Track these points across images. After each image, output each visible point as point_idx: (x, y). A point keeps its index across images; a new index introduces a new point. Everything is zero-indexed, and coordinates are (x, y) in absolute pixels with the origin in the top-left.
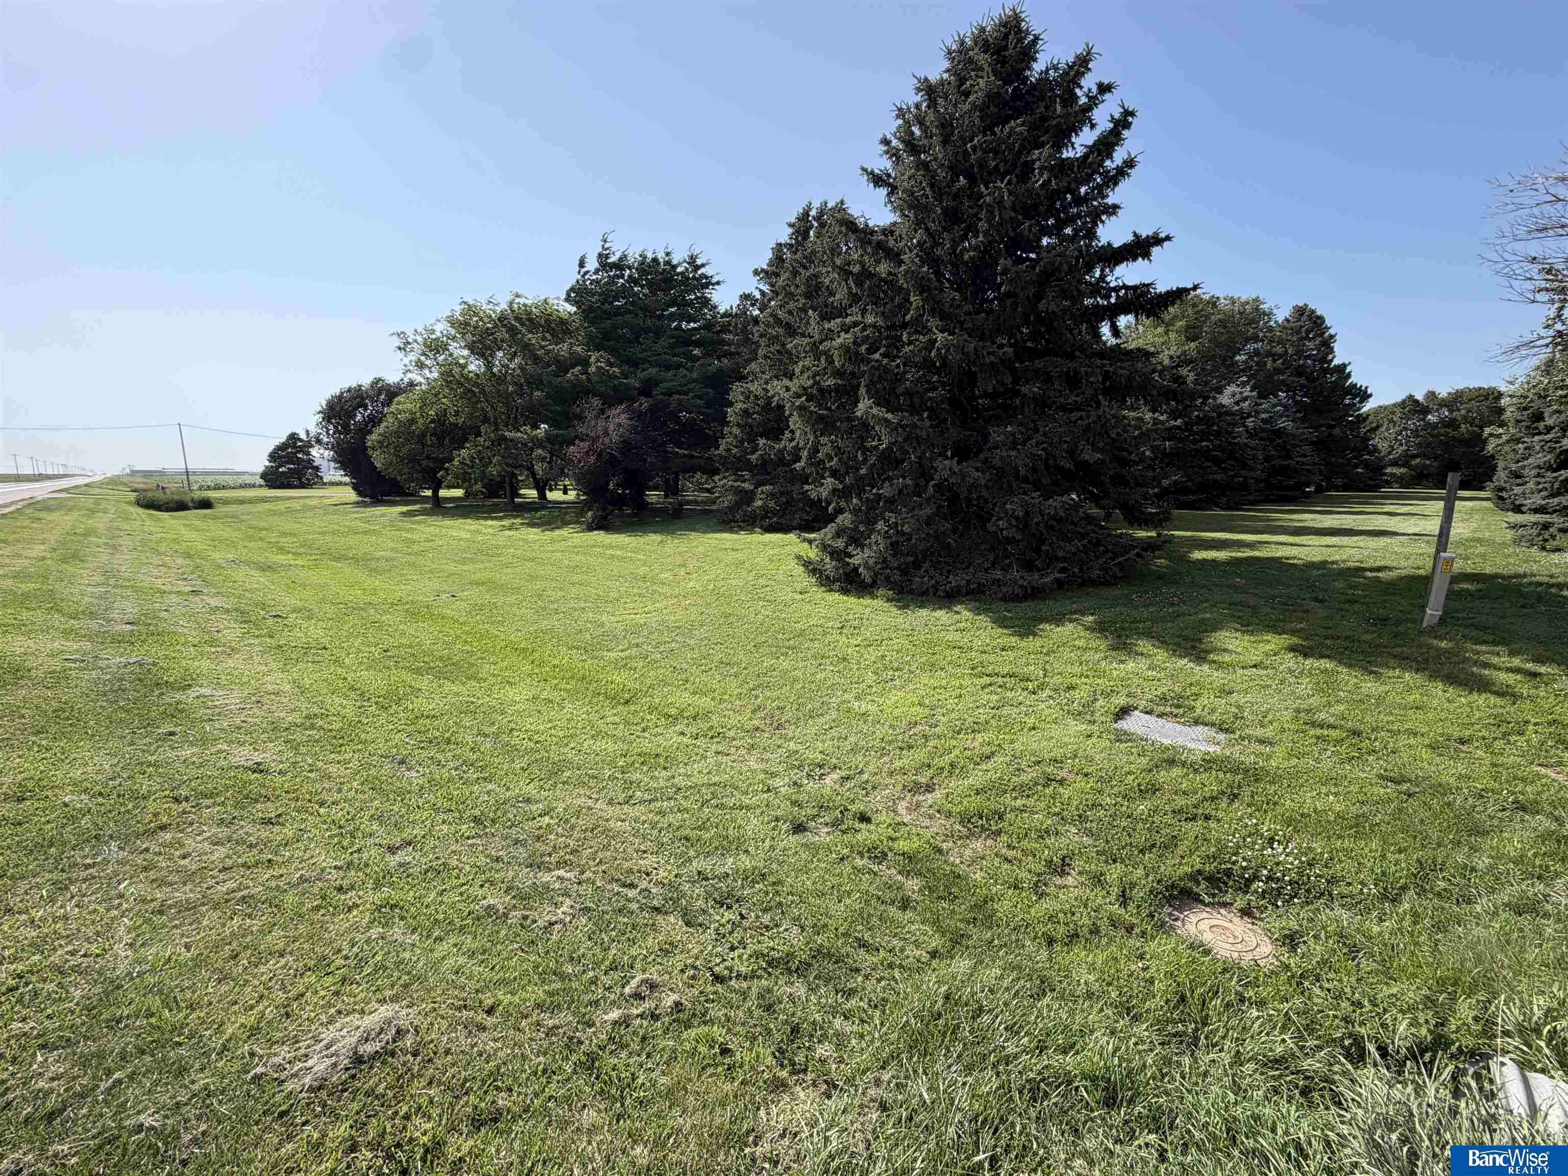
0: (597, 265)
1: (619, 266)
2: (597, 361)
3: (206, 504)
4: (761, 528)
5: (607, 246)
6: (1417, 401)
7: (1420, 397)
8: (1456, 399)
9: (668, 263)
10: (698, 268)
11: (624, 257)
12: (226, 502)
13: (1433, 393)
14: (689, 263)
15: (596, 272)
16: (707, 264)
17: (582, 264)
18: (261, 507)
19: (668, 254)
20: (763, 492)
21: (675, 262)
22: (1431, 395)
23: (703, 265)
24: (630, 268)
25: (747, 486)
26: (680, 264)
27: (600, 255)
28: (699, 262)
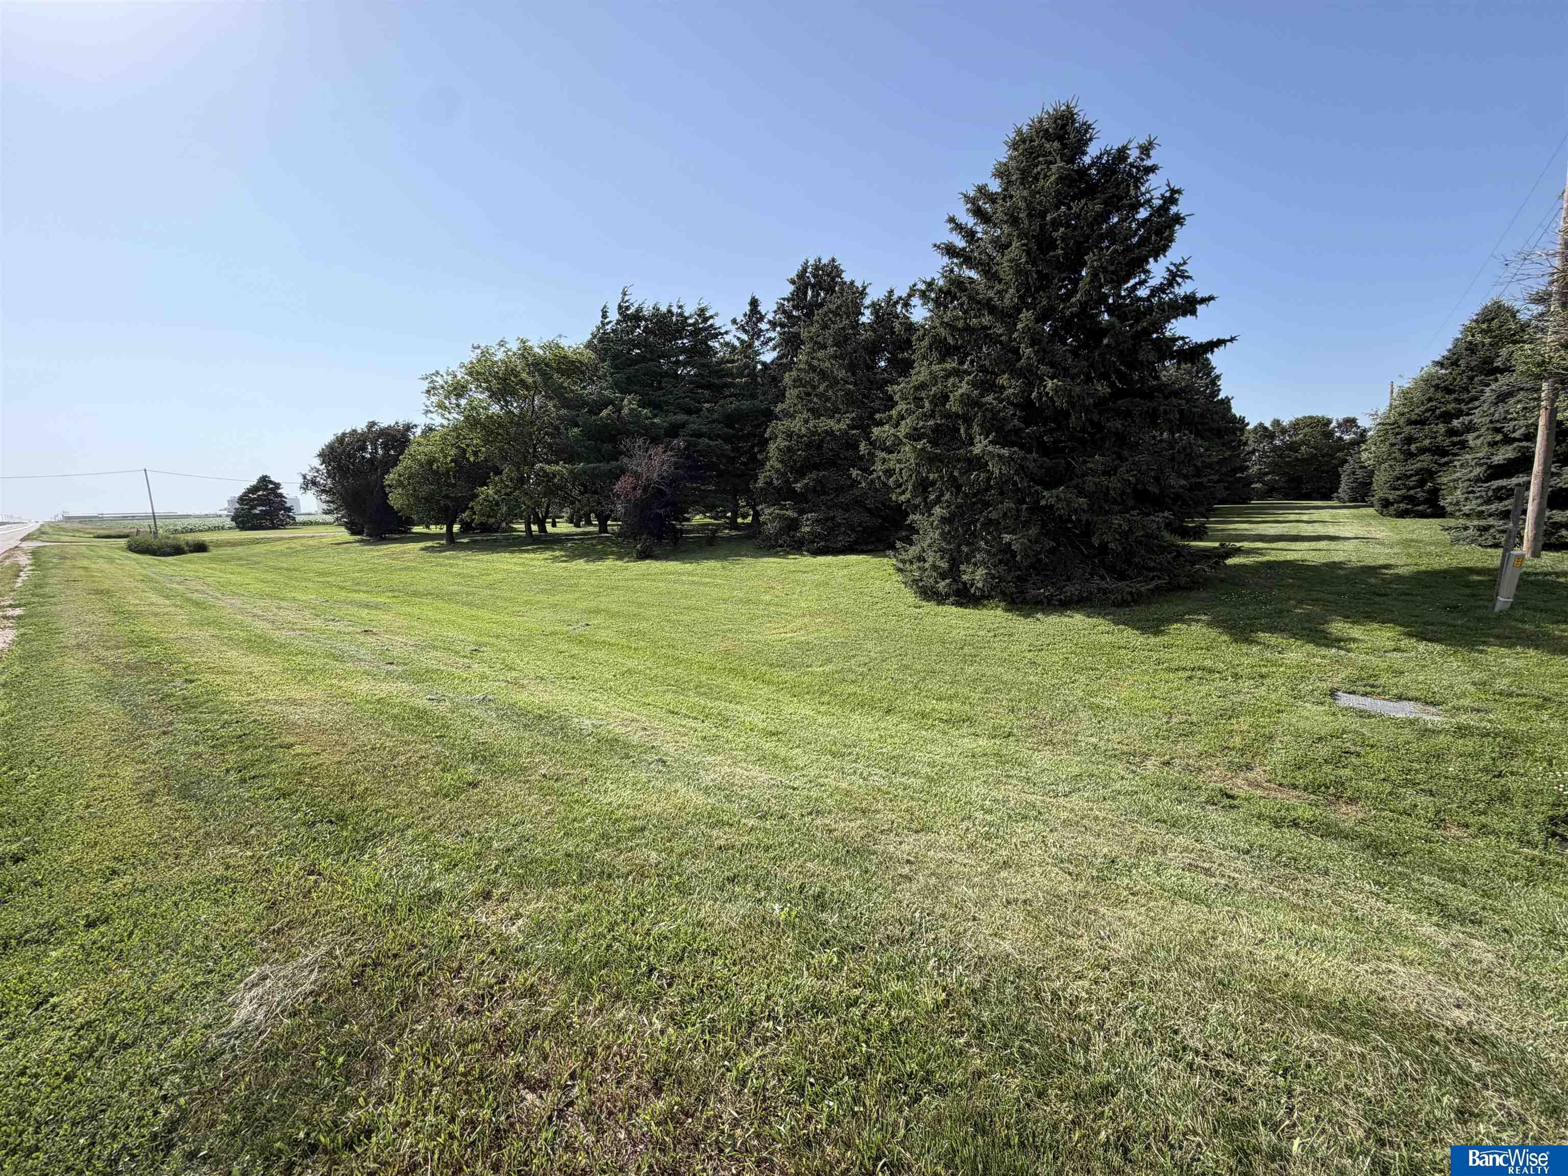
0: (618, 316)
1: (637, 317)
2: (629, 403)
3: (201, 548)
4: (808, 551)
5: (626, 298)
6: (1266, 429)
7: (1268, 424)
8: (1296, 425)
9: (681, 315)
10: (706, 320)
11: (639, 310)
12: (219, 545)
13: (1278, 421)
14: (699, 315)
15: (618, 323)
16: (717, 314)
17: (604, 316)
18: (258, 549)
19: (680, 307)
20: (808, 519)
21: (687, 314)
22: (1277, 423)
23: (711, 317)
24: (646, 320)
25: (790, 513)
26: (690, 317)
27: (620, 307)
28: (708, 315)
